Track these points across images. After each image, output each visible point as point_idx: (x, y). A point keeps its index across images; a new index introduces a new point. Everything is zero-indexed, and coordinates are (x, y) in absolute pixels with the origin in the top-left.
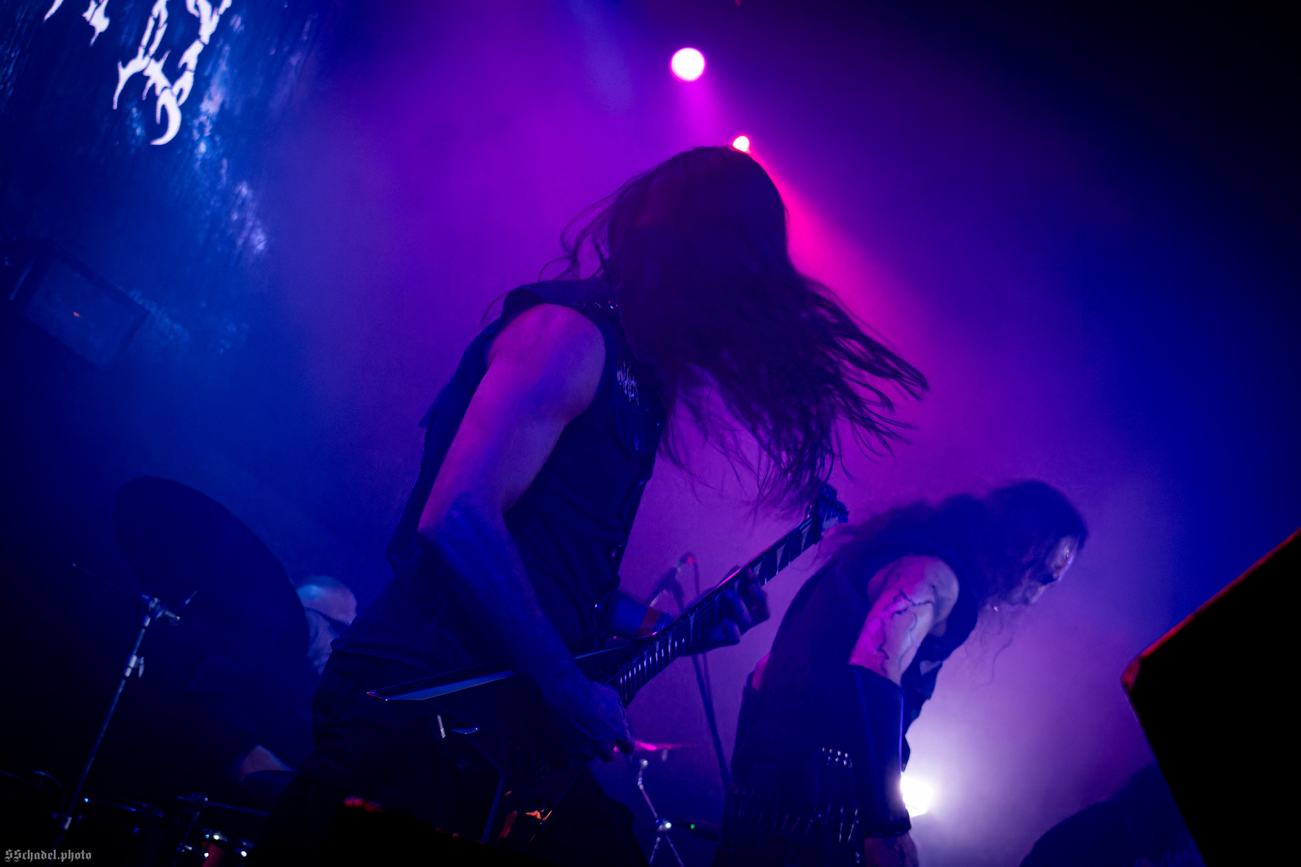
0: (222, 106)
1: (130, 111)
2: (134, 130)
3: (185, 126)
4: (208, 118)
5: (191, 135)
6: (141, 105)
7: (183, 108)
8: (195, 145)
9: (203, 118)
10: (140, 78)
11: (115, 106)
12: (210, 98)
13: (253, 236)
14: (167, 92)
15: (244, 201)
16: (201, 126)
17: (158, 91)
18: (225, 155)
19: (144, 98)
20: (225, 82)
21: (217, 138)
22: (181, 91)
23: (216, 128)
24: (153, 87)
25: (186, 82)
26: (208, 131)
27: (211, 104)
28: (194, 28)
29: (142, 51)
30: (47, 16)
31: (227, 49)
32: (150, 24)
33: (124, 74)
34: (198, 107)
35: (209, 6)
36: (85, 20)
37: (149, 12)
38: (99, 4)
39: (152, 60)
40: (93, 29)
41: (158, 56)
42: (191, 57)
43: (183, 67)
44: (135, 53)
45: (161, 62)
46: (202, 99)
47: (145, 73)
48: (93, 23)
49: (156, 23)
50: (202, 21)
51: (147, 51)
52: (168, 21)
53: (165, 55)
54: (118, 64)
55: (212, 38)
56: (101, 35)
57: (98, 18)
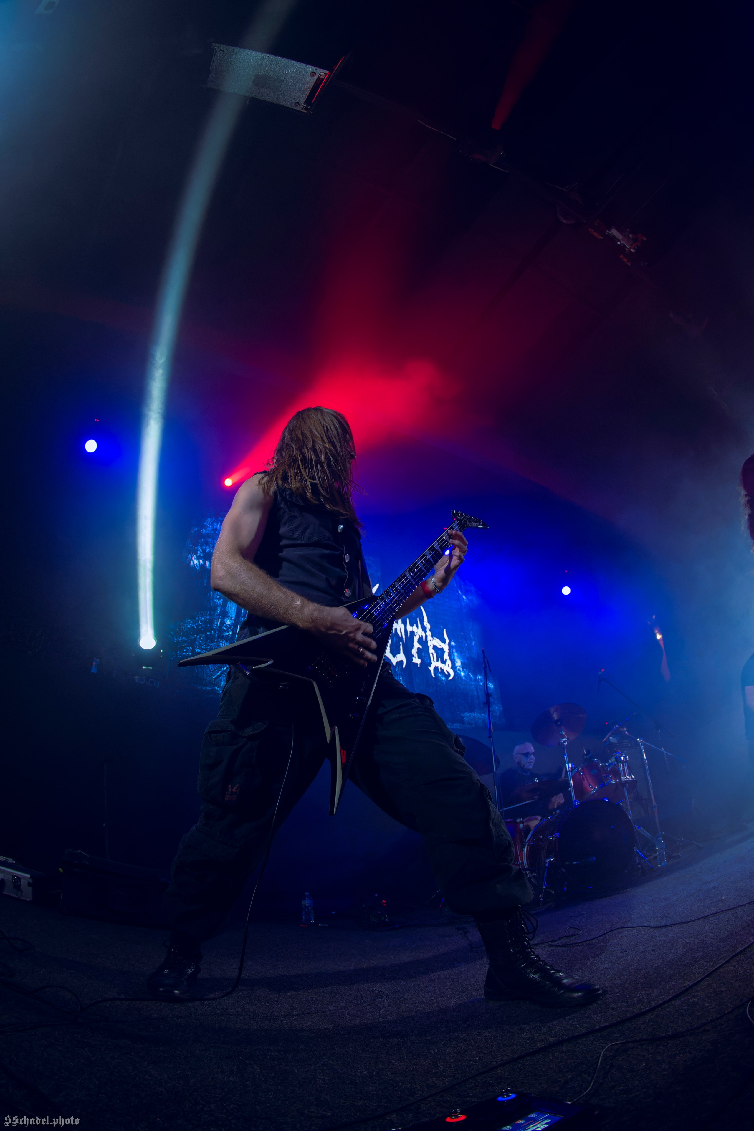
0: (461, 663)
1: (438, 676)
2: (442, 679)
3: (455, 672)
4: (459, 667)
5: (457, 672)
6: (440, 673)
7: (451, 668)
8: (460, 674)
9: (458, 668)
10: (436, 668)
11: (434, 676)
12: (457, 662)
14: (445, 666)
15: (481, 679)
16: (459, 670)
17: (442, 668)
18: (469, 672)
19: (440, 671)
20: (458, 657)
21: (465, 670)
22: (449, 665)
23: (463, 668)
24: (441, 668)
25: (449, 662)
26: (461, 670)
27: (458, 664)
28: (442, 651)
29: (432, 662)
30: (404, 666)
31: (454, 650)
32: (431, 655)
33: (432, 668)
34: (455, 666)
35: (443, 644)
36: (413, 663)
37: (429, 653)
38: (415, 657)
39: (437, 662)
40: (417, 664)
41: (437, 660)
42: (446, 656)
43: (446, 660)
44: (431, 663)
45: (440, 661)
46: (455, 664)
47: (437, 666)
48: (416, 662)
49: (432, 653)
50: (444, 648)
51: (434, 661)
52: (435, 652)
53: (439, 659)
54: (429, 667)
55: (449, 649)
56: (420, 664)
57: (417, 660)
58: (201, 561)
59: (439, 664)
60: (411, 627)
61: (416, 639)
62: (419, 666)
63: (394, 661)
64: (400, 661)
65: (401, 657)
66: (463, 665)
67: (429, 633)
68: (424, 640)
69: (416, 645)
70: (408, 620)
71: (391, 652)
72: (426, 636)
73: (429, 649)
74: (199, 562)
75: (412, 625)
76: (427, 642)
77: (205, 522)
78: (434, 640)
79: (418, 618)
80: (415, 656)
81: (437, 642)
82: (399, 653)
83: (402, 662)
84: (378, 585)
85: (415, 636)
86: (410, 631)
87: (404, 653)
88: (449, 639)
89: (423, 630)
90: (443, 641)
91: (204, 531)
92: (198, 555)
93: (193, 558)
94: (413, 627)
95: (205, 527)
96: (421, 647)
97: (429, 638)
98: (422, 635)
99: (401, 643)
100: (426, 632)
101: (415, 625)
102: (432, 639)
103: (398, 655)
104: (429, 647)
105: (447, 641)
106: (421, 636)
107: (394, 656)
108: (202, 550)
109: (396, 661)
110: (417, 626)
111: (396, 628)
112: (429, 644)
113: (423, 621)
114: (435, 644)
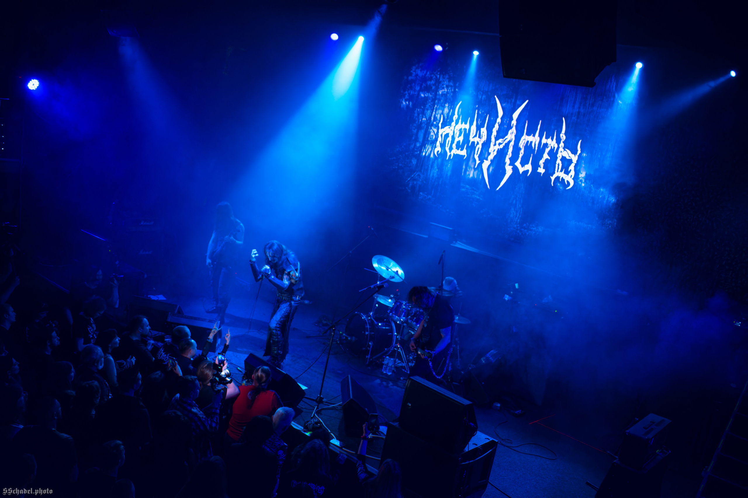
0: (586, 174)
1: (557, 185)
2: (560, 188)
3: (575, 182)
4: (582, 178)
5: (578, 183)
6: (560, 182)
8: (581, 185)
10: (558, 178)
11: (552, 185)
12: (581, 173)
13: (609, 199)
14: (567, 177)
15: (602, 192)
17: (564, 178)
19: (560, 180)
20: (585, 169)
21: (588, 181)
22: (571, 176)
24: (562, 178)
25: (572, 173)
26: (583, 181)
27: (582, 175)
28: (570, 161)
29: (556, 172)
30: (528, 175)
31: (583, 161)
32: (557, 166)
33: (553, 178)
34: (578, 177)
35: (573, 155)
36: (538, 172)
37: (556, 163)
38: (541, 168)
39: (560, 172)
40: (541, 173)
41: (561, 171)
42: (572, 167)
43: (570, 170)
44: (554, 173)
45: (563, 172)
46: (579, 175)
47: (559, 176)
48: (540, 172)
49: (559, 165)
50: (572, 159)
51: (558, 171)
52: (562, 163)
53: (564, 170)
54: (551, 177)
55: (577, 161)
56: (543, 173)
57: (541, 170)
58: (407, 103)
59: (562, 175)
60: (546, 140)
61: (547, 150)
62: (542, 175)
63: (521, 170)
64: (526, 171)
65: (529, 167)
66: (587, 178)
67: (562, 144)
68: (555, 152)
69: (546, 156)
70: (545, 133)
71: (521, 163)
72: (558, 148)
73: (556, 160)
74: (406, 103)
75: (547, 138)
76: (557, 153)
77: (412, 70)
78: (565, 151)
79: (556, 131)
80: (541, 166)
81: (568, 154)
82: (528, 163)
83: (528, 171)
84: (527, 101)
85: (547, 148)
86: (544, 144)
87: (532, 164)
88: (581, 150)
89: (556, 142)
90: (574, 152)
91: (410, 78)
92: (406, 98)
93: (403, 101)
94: (548, 139)
95: (411, 74)
96: (549, 158)
97: (561, 149)
98: (555, 146)
99: (532, 155)
100: (560, 143)
101: (551, 137)
102: (563, 150)
103: (526, 166)
104: (557, 158)
105: (579, 152)
106: (553, 148)
107: (522, 167)
108: (408, 93)
109: (523, 171)
110: (552, 139)
111: (531, 141)
112: (558, 156)
113: (561, 132)
114: (564, 156)
